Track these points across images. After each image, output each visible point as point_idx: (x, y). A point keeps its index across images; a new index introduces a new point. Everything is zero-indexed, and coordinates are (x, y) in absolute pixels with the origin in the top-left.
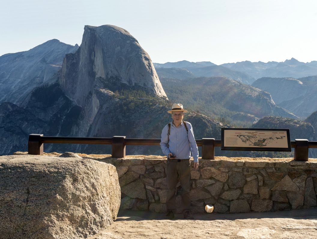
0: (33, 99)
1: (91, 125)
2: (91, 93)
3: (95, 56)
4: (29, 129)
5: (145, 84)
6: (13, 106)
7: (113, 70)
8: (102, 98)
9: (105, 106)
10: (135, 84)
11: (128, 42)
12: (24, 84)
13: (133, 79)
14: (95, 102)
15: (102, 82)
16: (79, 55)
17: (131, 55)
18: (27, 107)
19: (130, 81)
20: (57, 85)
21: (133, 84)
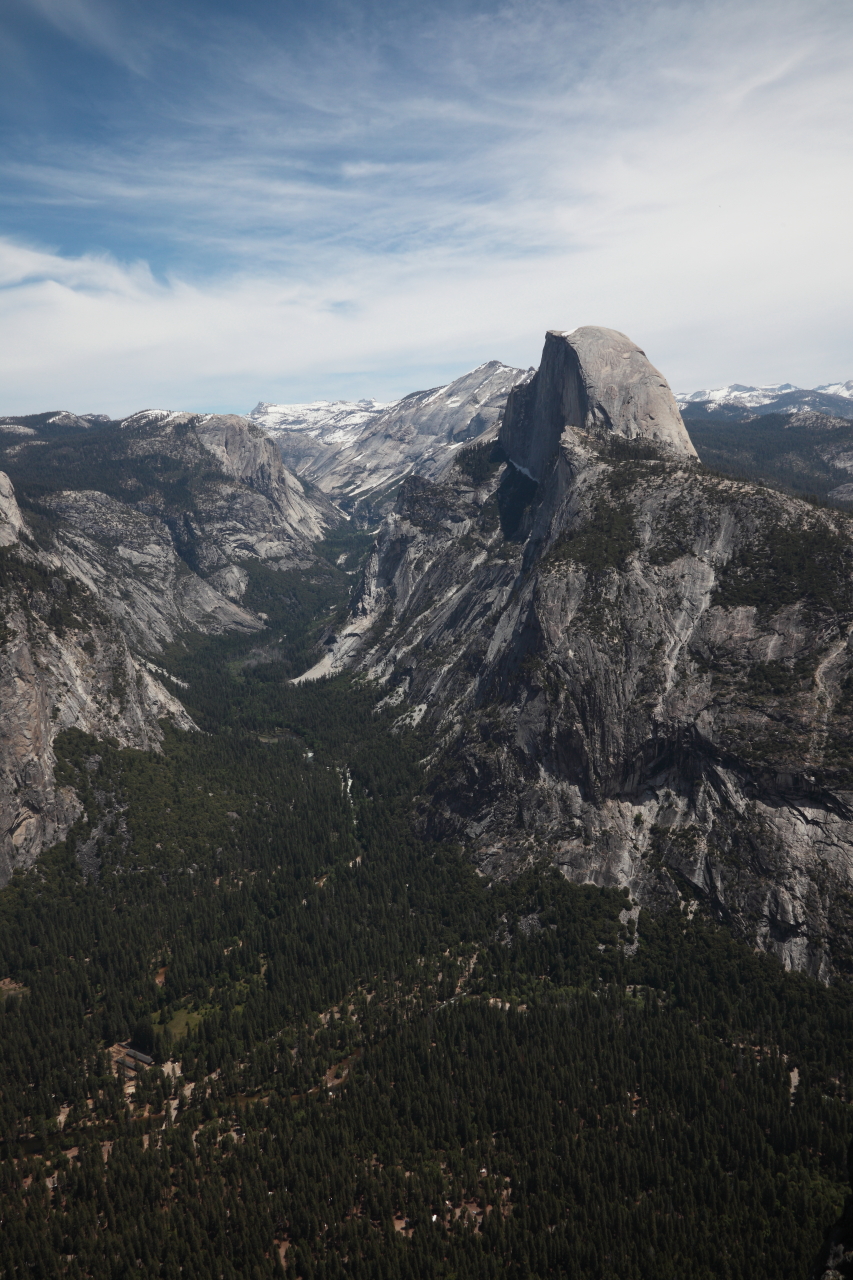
0: (457, 468)
3: (564, 387)
5: (655, 435)
7: (596, 410)
8: (576, 463)
9: (580, 478)
10: (638, 435)
11: (626, 355)
13: (633, 427)
15: (577, 434)
17: (631, 381)
18: (446, 484)
19: (627, 431)
21: (634, 437)
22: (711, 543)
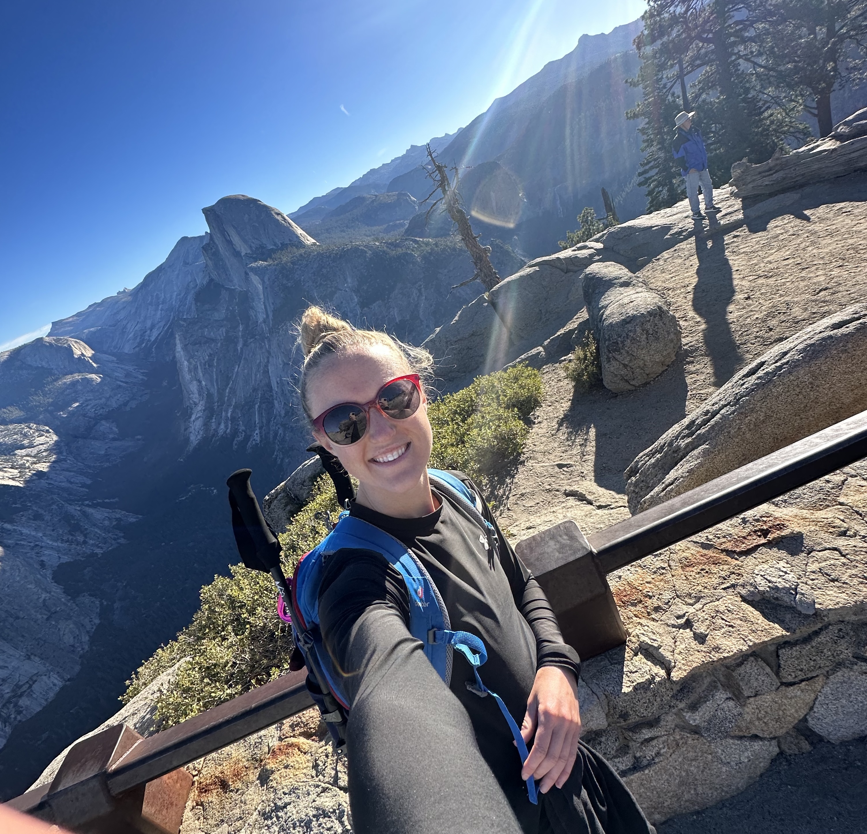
0: (199, 304)
1: (264, 303)
2: (246, 274)
3: (229, 236)
4: (212, 333)
5: (290, 240)
6: (185, 320)
7: (254, 241)
8: (259, 272)
9: (266, 279)
10: (281, 244)
12: (182, 295)
13: (277, 241)
14: (255, 279)
15: (251, 257)
16: (214, 242)
17: (262, 218)
18: (198, 315)
19: (275, 244)
20: (211, 280)
22: (345, 280)
